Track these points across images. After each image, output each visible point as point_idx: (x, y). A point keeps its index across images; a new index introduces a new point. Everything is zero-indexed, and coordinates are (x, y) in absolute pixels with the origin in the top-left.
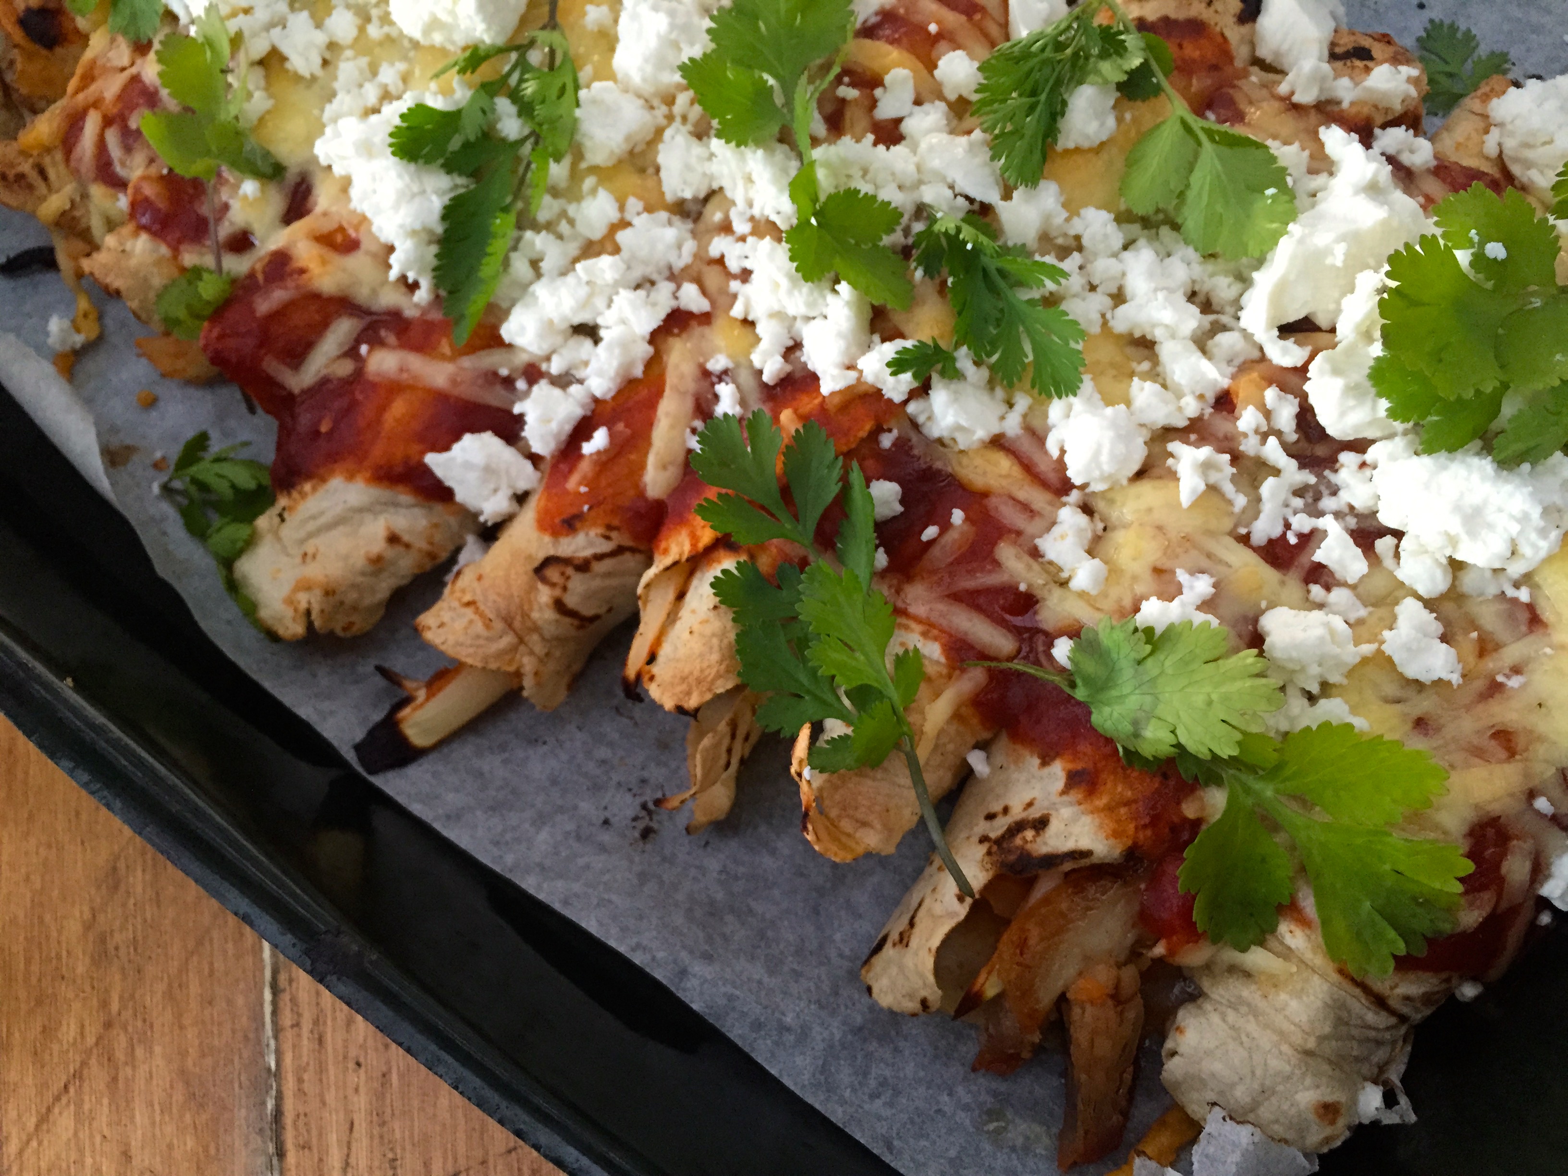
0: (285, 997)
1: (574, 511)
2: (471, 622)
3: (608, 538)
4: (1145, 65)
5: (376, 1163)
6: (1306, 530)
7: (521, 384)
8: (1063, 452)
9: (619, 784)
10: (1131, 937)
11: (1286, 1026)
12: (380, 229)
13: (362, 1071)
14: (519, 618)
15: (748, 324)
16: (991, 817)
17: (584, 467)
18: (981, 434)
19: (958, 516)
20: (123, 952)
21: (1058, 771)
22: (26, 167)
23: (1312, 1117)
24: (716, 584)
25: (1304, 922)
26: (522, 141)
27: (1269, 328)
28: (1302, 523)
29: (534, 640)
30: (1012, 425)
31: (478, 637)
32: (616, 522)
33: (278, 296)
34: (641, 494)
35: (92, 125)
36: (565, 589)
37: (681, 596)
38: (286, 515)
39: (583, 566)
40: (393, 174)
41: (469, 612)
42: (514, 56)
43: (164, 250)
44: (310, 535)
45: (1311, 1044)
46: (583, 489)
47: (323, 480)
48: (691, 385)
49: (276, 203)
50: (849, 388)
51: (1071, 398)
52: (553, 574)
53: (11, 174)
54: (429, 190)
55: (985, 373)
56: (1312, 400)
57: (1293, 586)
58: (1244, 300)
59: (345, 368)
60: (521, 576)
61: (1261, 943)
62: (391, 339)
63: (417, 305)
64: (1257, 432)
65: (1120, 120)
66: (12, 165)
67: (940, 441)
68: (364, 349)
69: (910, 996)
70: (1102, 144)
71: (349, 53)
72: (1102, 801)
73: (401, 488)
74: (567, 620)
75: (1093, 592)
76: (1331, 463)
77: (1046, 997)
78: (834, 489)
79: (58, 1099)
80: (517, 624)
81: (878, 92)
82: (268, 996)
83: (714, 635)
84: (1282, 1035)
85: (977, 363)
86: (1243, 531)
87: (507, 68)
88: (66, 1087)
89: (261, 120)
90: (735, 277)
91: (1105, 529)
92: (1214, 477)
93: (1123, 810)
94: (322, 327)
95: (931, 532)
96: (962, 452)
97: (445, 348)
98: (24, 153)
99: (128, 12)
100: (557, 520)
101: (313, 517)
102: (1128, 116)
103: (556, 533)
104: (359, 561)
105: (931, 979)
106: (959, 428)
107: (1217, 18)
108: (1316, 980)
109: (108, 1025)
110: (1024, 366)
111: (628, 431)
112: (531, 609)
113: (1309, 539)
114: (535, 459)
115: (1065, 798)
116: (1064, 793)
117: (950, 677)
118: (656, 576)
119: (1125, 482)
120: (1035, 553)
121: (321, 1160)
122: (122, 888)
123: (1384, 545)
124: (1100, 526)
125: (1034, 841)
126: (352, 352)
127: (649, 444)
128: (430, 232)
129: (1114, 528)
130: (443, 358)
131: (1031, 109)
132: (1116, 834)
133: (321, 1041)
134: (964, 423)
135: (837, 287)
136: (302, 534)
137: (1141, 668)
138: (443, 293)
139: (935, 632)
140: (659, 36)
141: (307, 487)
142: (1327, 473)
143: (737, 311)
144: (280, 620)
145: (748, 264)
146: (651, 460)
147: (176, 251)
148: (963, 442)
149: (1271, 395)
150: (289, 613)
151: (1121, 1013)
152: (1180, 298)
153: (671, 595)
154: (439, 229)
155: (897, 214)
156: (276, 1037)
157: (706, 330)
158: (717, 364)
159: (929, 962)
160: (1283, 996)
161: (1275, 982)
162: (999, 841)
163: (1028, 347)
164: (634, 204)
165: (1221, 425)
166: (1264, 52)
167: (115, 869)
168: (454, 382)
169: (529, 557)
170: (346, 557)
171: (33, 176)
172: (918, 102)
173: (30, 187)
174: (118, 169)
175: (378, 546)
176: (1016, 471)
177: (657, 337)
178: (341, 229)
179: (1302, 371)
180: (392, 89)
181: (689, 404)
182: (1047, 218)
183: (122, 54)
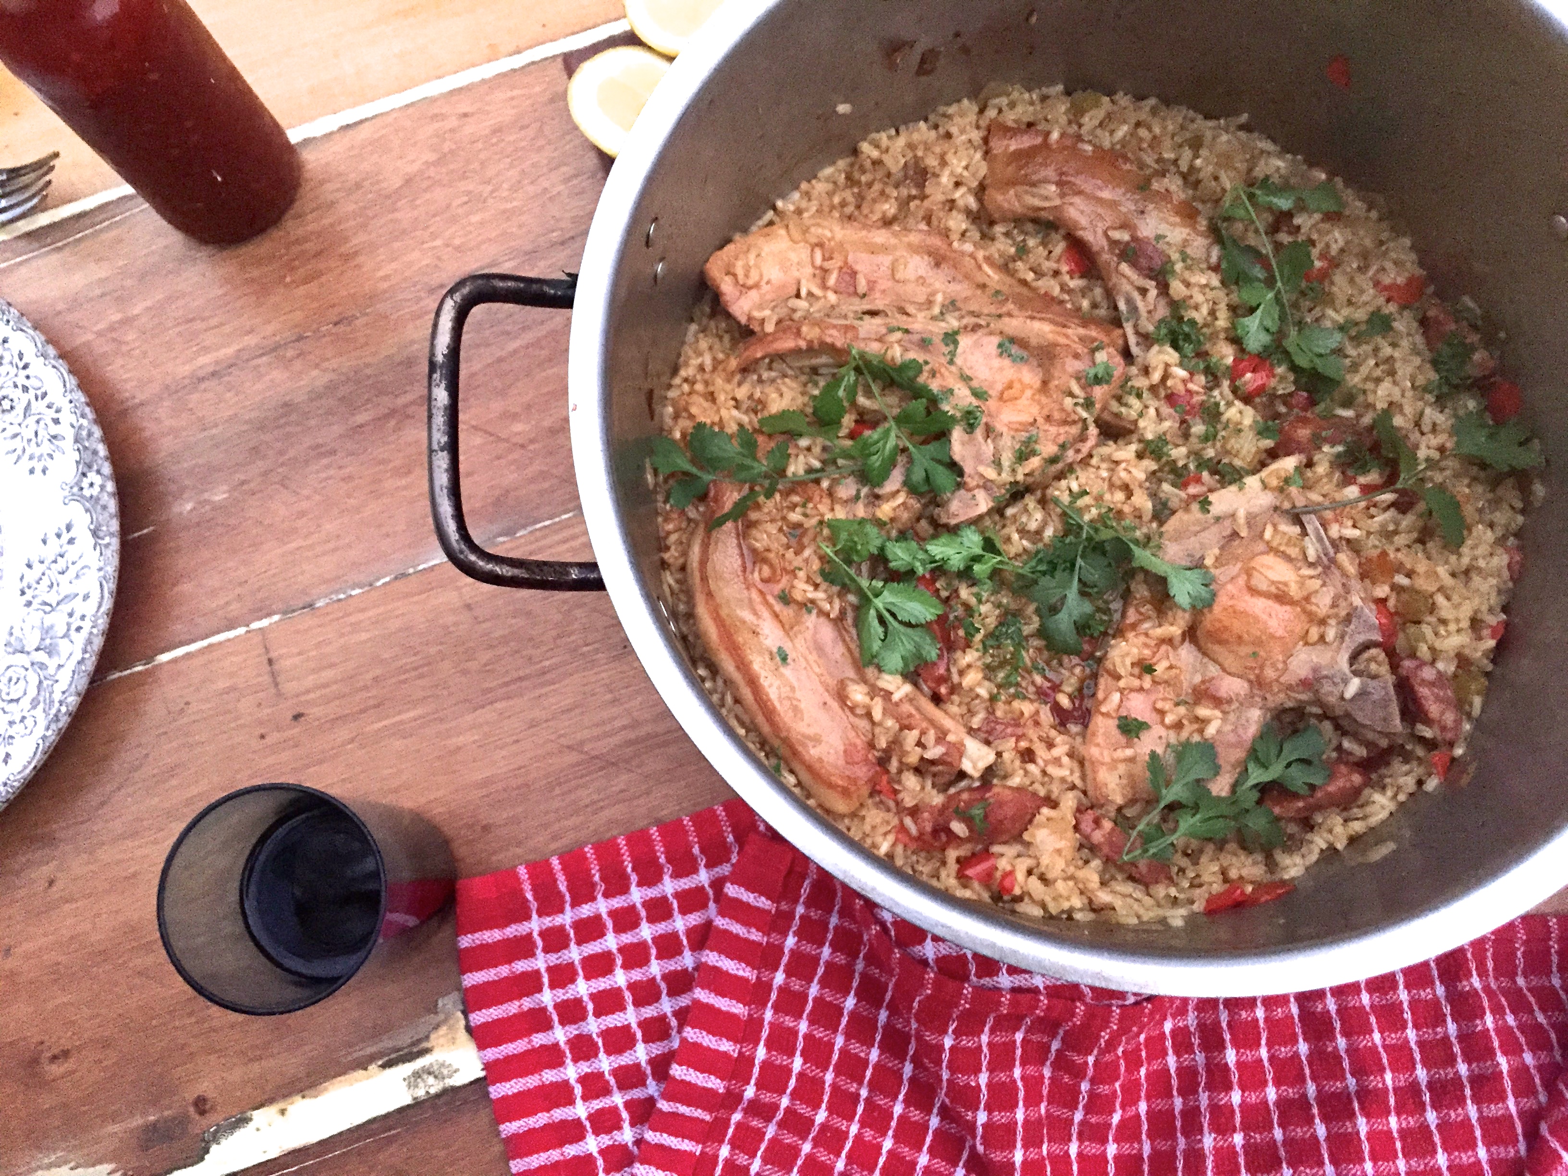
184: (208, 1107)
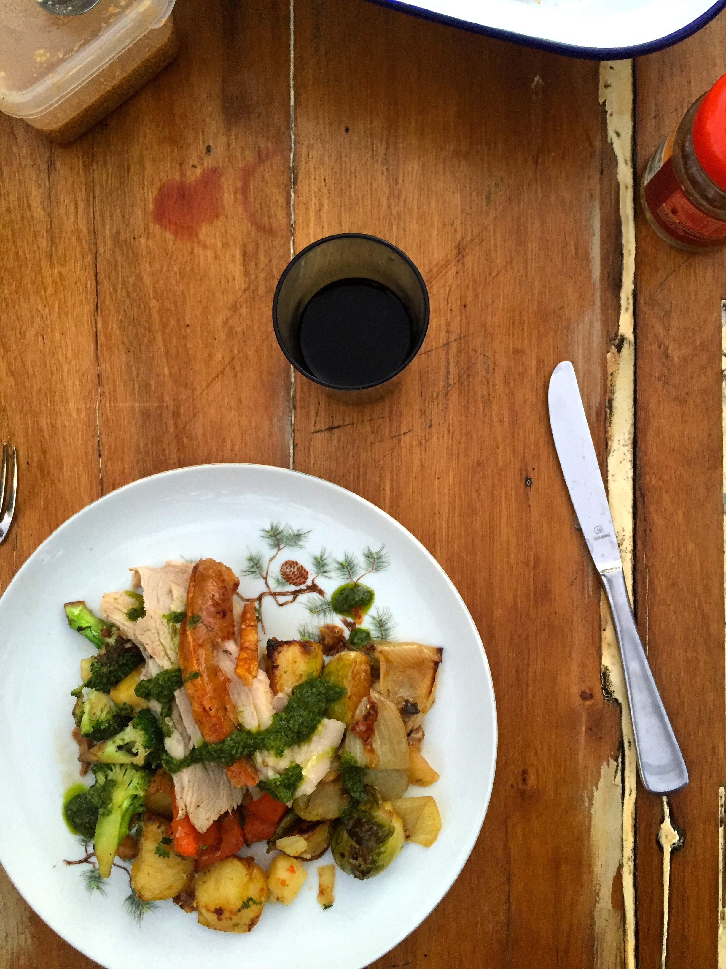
184: (588, 691)
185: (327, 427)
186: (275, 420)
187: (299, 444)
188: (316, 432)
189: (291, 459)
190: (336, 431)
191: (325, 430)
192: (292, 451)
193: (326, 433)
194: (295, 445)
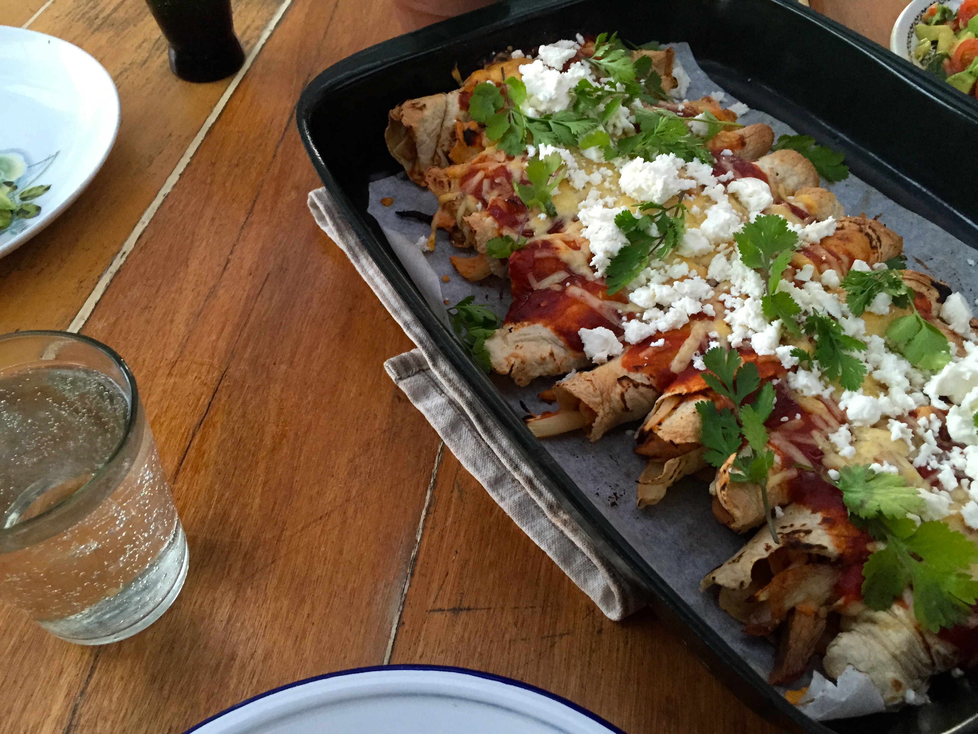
0: (432, 516)
1: (640, 364)
2: (589, 386)
3: (649, 379)
4: (906, 295)
5: (454, 592)
6: (935, 467)
7: (624, 318)
8: (846, 408)
9: (606, 483)
10: (828, 595)
11: (889, 644)
12: (593, 246)
13: (458, 555)
14: (606, 393)
15: (729, 325)
16: (783, 527)
17: (649, 351)
18: (814, 393)
19: (798, 416)
20: (363, 475)
21: (819, 517)
22: (445, 180)
23: (890, 684)
24: (697, 405)
25: (905, 606)
26: (656, 238)
27: (936, 393)
28: (934, 464)
29: (607, 405)
30: (826, 394)
31: (589, 393)
32: (654, 375)
33: (545, 254)
34: (668, 368)
35: (479, 176)
36: (627, 390)
37: (675, 409)
38: (512, 330)
39: (636, 385)
40: (610, 229)
41: (588, 383)
42: (660, 211)
43: (496, 225)
44: (522, 341)
45: (897, 652)
46: (646, 358)
47: (534, 323)
48: (701, 338)
49: (548, 225)
50: (769, 356)
51: (854, 392)
52: (625, 383)
53: (438, 180)
54: (619, 240)
55: (819, 374)
56: (947, 424)
57: (927, 483)
58: (926, 384)
59: (558, 288)
60: (611, 379)
61: (884, 610)
62: (580, 285)
63: (594, 277)
64: (924, 427)
65: (891, 311)
66: (439, 177)
67: (796, 391)
68: (568, 284)
69: (736, 580)
70: (882, 315)
71: (594, 188)
72: (835, 532)
73: (562, 338)
74: (621, 403)
75: (849, 458)
76: (950, 449)
77: (788, 604)
78: (754, 389)
79: (315, 521)
80: (604, 395)
81: (798, 270)
82: (424, 513)
83: (690, 422)
84: (885, 647)
85: (819, 369)
86: (911, 459)
87: (656, 214)
88: (321, 518)
89: (555, 196)
90: (728, 309)
91: (856, 441)
92: (905, 436)
93: (843, 539)
94: (553, 271)
95: (785, 419)
96: (805, 397)
97: (600, 295)
98: (446, 175)
99: (508, 144)
100: (631, 366)
101: (525, 335)
102: (894, 311)
103: (629, 370)
104: (537, 356)
105: (749, 573)
106: (807, 387)
107: (930, 296)
108: (905, 629)
109: (347, 500)
110: (837, 376)
111: (670, 345)
112: (612, 392)
113: (935, 471)
114: (625, 344)
115: (820, 526)
116: (820, 524)
117: (782, 470)
118: (669, 397)
119: (869, 426)
120: (827, 438)
121: (429, 583)
122: (370, 452)
123: (965, 482)
124: (854, 439)
125: (804, 537)
126: (563, 283)
127: (677, 352)
128: (612, 253)
129: (860, 441)
130: (598, 297)
131: (863, 292)
132: (838, 546)
133: (442, 537)
134: (809, 384)
135: (772, 323)
136: (518, 339)
137: (867, 484)
138: (605, 277)
139: (779, 452)
140: (725, 220)
141: (526, 323)
142: (947, 452)
143: (727, 320)
144: (500, 365)
145: (735, 306)
146: (677, 357)
147: (501, 227)
148: (806, 393)
149: (933, 416)
150: (506, 363)
151: (816, 624)
152: (903, 374)
153: (672, 406)
154: (616, 254)
155: (799, 310)
156: (423, 530)
157: (711, 322)
158: (713, 334)
159: (751, 566)
160: (890, 631)
161: (887, 625)
162: (788, 534)
163: (840, 370)
164: (694, 272)
165: (911, 420)
166: (944, 315)
167: (369, 444)
168: (601, 307)
169: (616, 374)
170: (533, 353)
171: (446, 183)
172: (812, 279)
173: (443, 187)
174: (483, 193)
175: (546, 354)
176: (825, 409)
177: (693, 317)
178: (574, 241)
179: (946, 413)
180: (609, 205)
181: (697, 345)
182: (858, 331)
183: (502, 157)
185: (451, 607)
186: (381, 585)
187: (407, 623)
188: (434, 611)
189: (391, 642)
190: (463, 616)
191: (448, 610)
192: (394, 631)
193: (448, 614)
194: (401, 623)
